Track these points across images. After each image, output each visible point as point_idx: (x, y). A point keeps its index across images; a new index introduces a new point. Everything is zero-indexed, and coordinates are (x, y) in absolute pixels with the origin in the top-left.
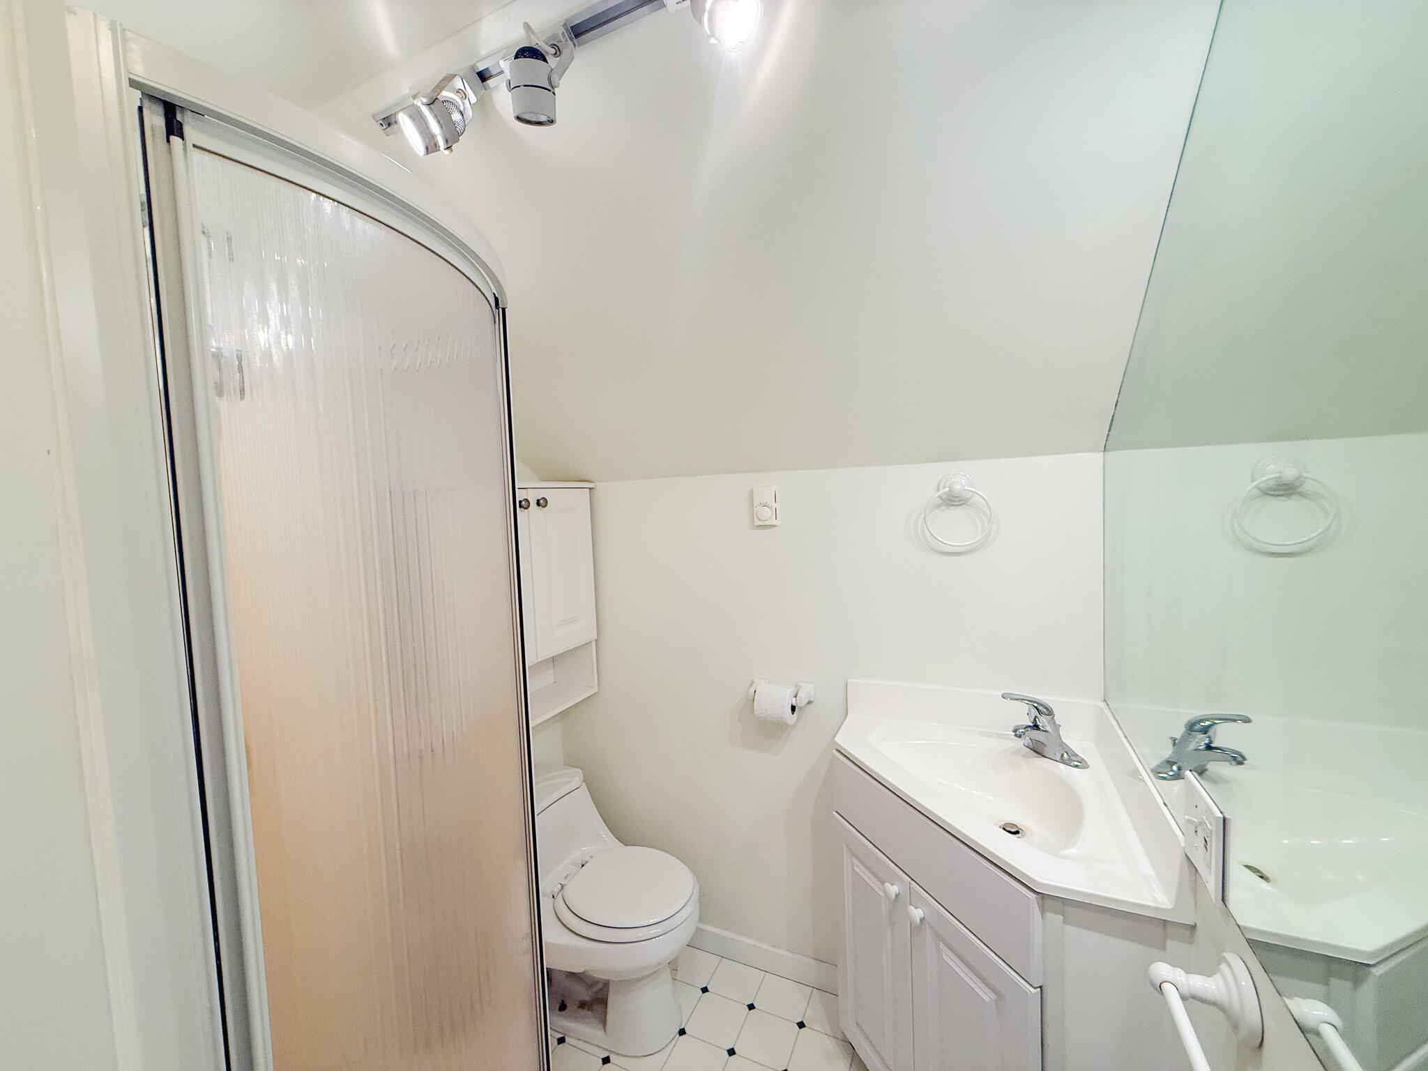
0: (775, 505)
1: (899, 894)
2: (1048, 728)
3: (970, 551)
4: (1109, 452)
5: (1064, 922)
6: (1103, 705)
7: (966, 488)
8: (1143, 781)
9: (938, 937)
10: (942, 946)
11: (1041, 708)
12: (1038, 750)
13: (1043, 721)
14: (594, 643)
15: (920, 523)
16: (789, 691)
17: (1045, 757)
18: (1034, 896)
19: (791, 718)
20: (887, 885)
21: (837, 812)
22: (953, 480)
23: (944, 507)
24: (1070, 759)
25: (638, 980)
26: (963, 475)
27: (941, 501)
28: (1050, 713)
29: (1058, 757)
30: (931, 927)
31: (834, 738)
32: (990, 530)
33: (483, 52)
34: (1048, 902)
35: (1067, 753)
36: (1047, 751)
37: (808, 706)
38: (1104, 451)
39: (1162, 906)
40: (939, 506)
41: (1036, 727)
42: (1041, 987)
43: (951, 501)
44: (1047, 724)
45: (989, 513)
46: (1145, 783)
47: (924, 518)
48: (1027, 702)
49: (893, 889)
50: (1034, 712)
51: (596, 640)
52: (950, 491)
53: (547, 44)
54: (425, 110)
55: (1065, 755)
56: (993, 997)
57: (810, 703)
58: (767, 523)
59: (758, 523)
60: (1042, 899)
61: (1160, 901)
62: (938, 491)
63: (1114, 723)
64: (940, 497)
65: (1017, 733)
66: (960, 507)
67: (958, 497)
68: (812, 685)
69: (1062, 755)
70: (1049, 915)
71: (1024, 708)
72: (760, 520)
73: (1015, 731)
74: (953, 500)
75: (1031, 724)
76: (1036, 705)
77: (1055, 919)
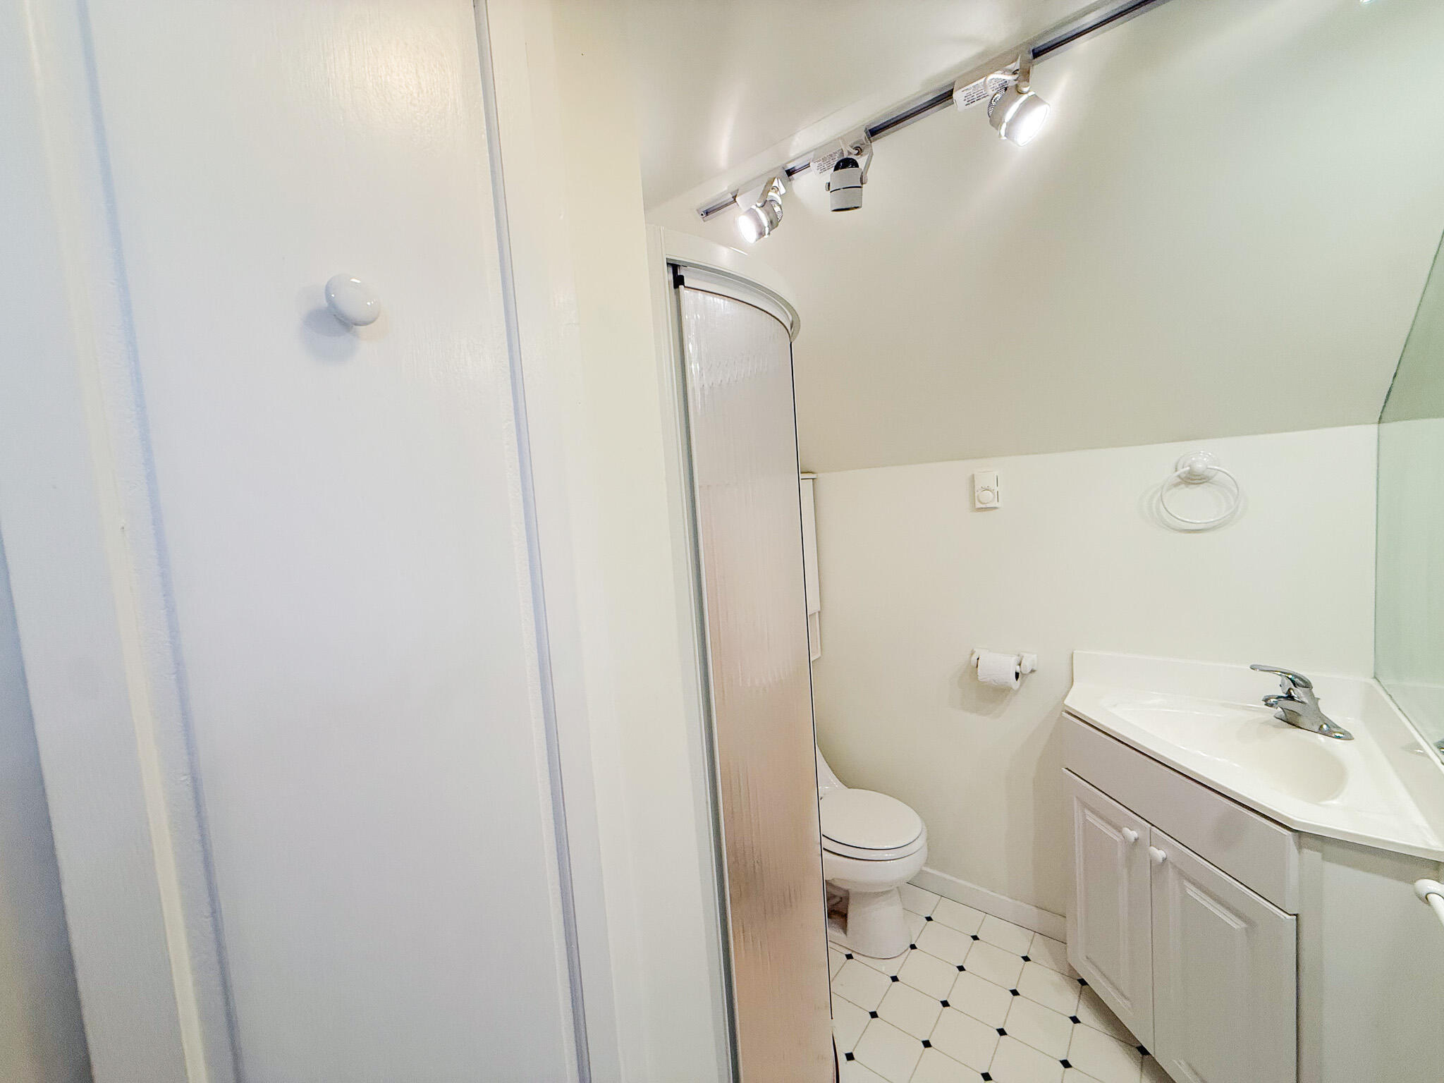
0: (997, 489)
1: (1138, 839)
2: (1305, 700)
3: (1214, 528)
4: (1384, 424)
5: (1323, 858)
6: (1373, 682)
7: (1209, 467)
8: (1425, 754)
9: (1181, 874)
10: (1186, 883)
11: (1296, 680)
12: (1291, 721)
13: (1298, 693)
14: (817, 614)
15: (1155, 501)
16: (1013, 660)
17: (1301, 728)
18: (1290, 833)
19: (1015, 684)
20: (1126, 830)
21: (1067, 769)
22: (1193, 459)
23: (1183, 486)
24: (1329, 729)
25: (877, 895)
26: (1202, 455)
27: (1179, 480)
28: (1307, 685)
29: (1317, 730)
30: (1175, 867)
31: (1063, 701)
32: (1237, 507)
33: (792, 154)
34: (1305, 840)
35: (1326, 724)
36: (1301, 721)
37: (1031, 674)
38: (1379, 422)
39: (1435, 849)
40: (1176, 485)
41: (1290, 697)
42: (1296, 915)
43: (1192, 480)
44: (1302, 695)
45: (1236, 491)
46: (1429, 757)
47: (1161, 496)
48: (1279, 673)
49: (1133, 834)
50: (1289, 684)
51: (819, 612)
52: (1191, 470)
53: (852, 147)
54: (758, 210)
55: (1325, 727)
56: (1244, 925)
57: (1033, 671)
58: (988, 506)
59: (979, 505)
60: (1300, 837)
61: (1433, 844)
62: (1176, 471)
63: (1387, 698)
64: (1179, 476)
65: (1269, 702)
66: (1201, 485)
67: (1199, 475)
68: (1035, 655)
69: (1321, 726)
70: (1305, 851)
71: (1278, 679)
72: (981, 503)
73: (1266, 700)
74: (1192, 479)
75: (1285, 695)
76: (1290, 676)
77: (1312, 856)
